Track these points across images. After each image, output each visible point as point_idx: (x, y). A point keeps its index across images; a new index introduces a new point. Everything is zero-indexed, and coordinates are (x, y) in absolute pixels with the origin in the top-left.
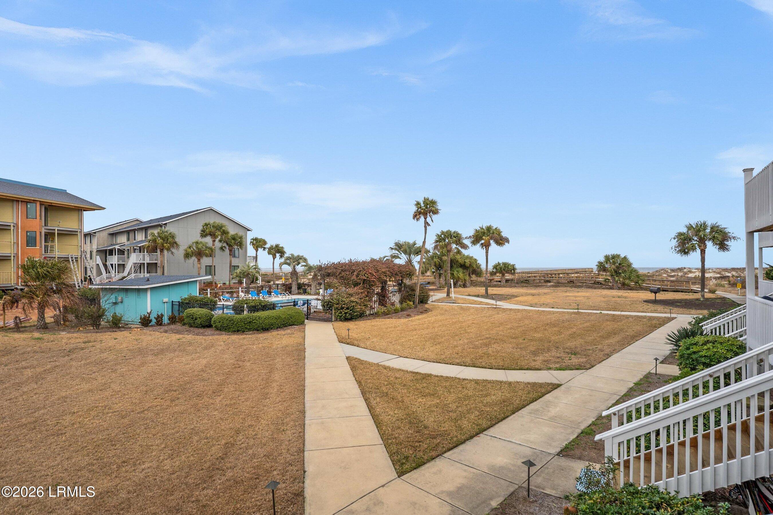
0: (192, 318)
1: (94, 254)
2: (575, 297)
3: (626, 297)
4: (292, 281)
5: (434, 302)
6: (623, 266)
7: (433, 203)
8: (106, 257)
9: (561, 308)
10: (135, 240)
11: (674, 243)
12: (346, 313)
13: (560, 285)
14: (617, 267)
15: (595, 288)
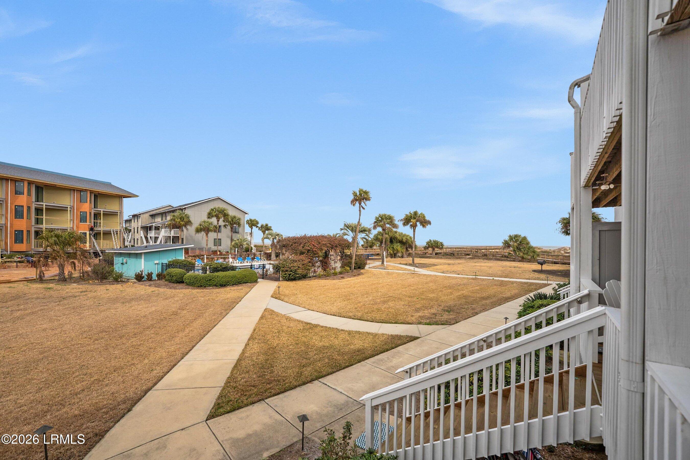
0: (171, 276)
1: (139, 229)
2: (481, 266)
3: (520, 268)
4: (272, 251)
5: (371, 268)
6: (523, 244)
7: (366, 193)
8: (147, 232)
9: (464, 275)
10: (166, 219)
11: (560, 226)
12: (290, 275)
13: (476, 257)
14: (518, 244)
15: (502, 260)
